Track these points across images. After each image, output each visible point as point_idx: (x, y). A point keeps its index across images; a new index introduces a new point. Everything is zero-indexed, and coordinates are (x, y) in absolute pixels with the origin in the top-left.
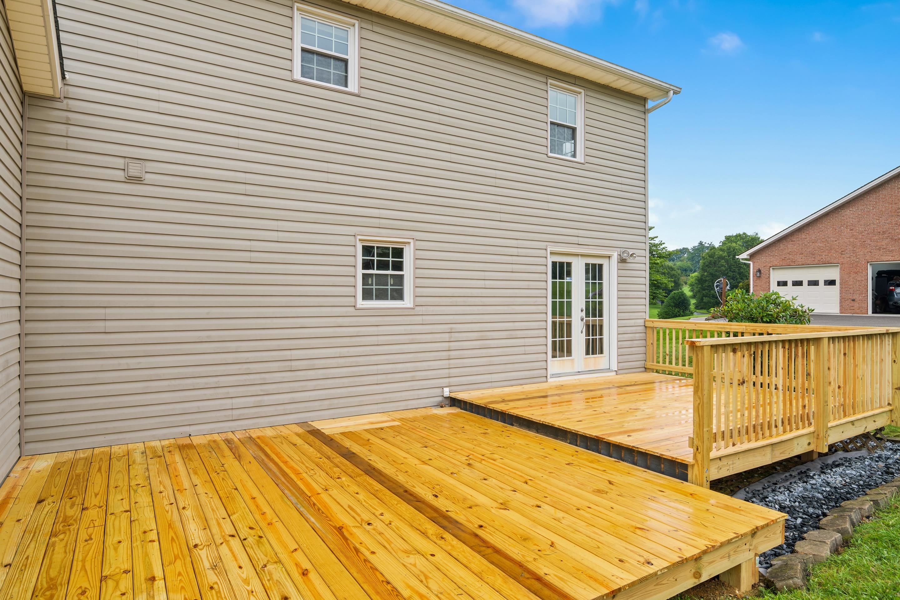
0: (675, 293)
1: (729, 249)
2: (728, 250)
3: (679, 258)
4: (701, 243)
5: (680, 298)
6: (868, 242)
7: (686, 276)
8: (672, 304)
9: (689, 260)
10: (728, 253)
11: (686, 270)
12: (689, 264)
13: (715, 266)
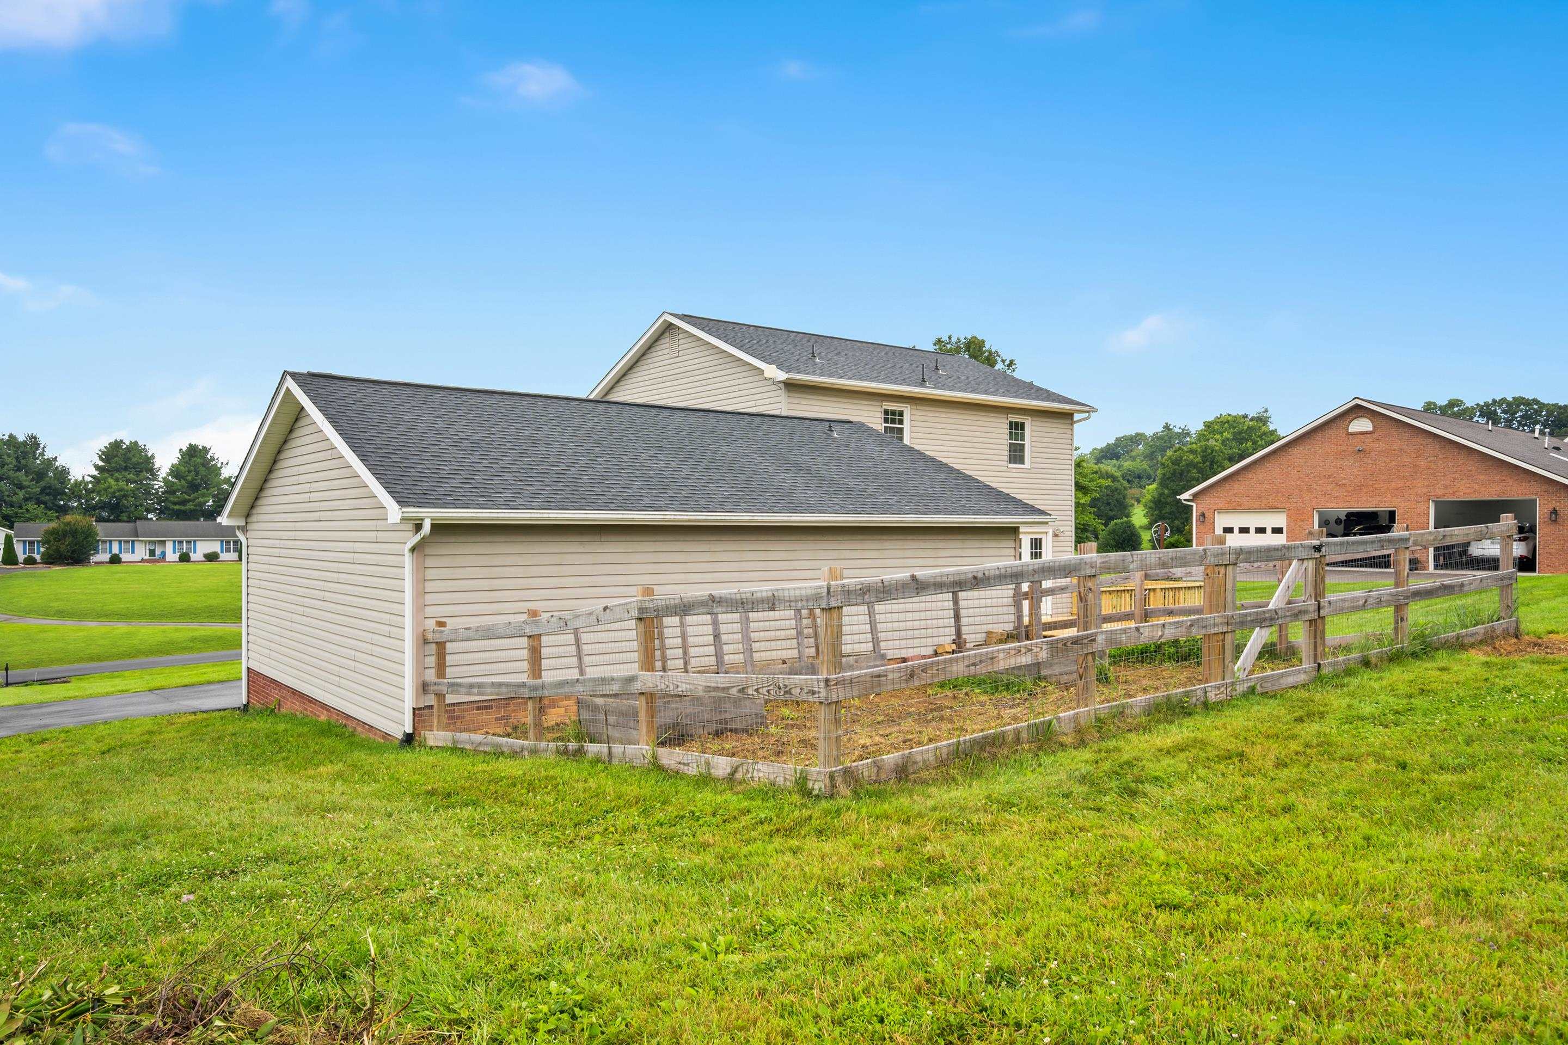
0: (1116, 524)
1: (1205, 449)
2: (1203, 451)
3: (1128, 452)
4: (1167, 427)
5: (1124, 532)
6: (1314, 486)
7: (1140, 487)
8: (1112, 542)
9: (1145, 457)
10: (1203, 457)
11: (1139, 477)
12: (1145, 465)
13: (1181, 480)
